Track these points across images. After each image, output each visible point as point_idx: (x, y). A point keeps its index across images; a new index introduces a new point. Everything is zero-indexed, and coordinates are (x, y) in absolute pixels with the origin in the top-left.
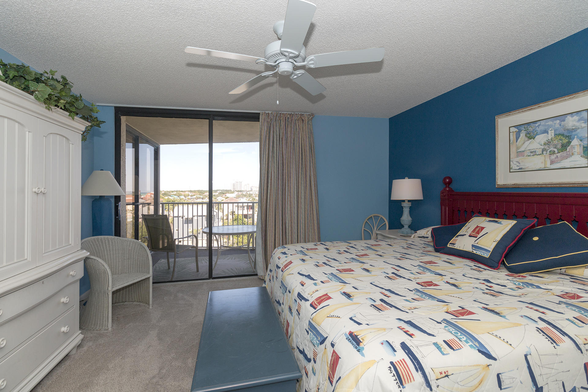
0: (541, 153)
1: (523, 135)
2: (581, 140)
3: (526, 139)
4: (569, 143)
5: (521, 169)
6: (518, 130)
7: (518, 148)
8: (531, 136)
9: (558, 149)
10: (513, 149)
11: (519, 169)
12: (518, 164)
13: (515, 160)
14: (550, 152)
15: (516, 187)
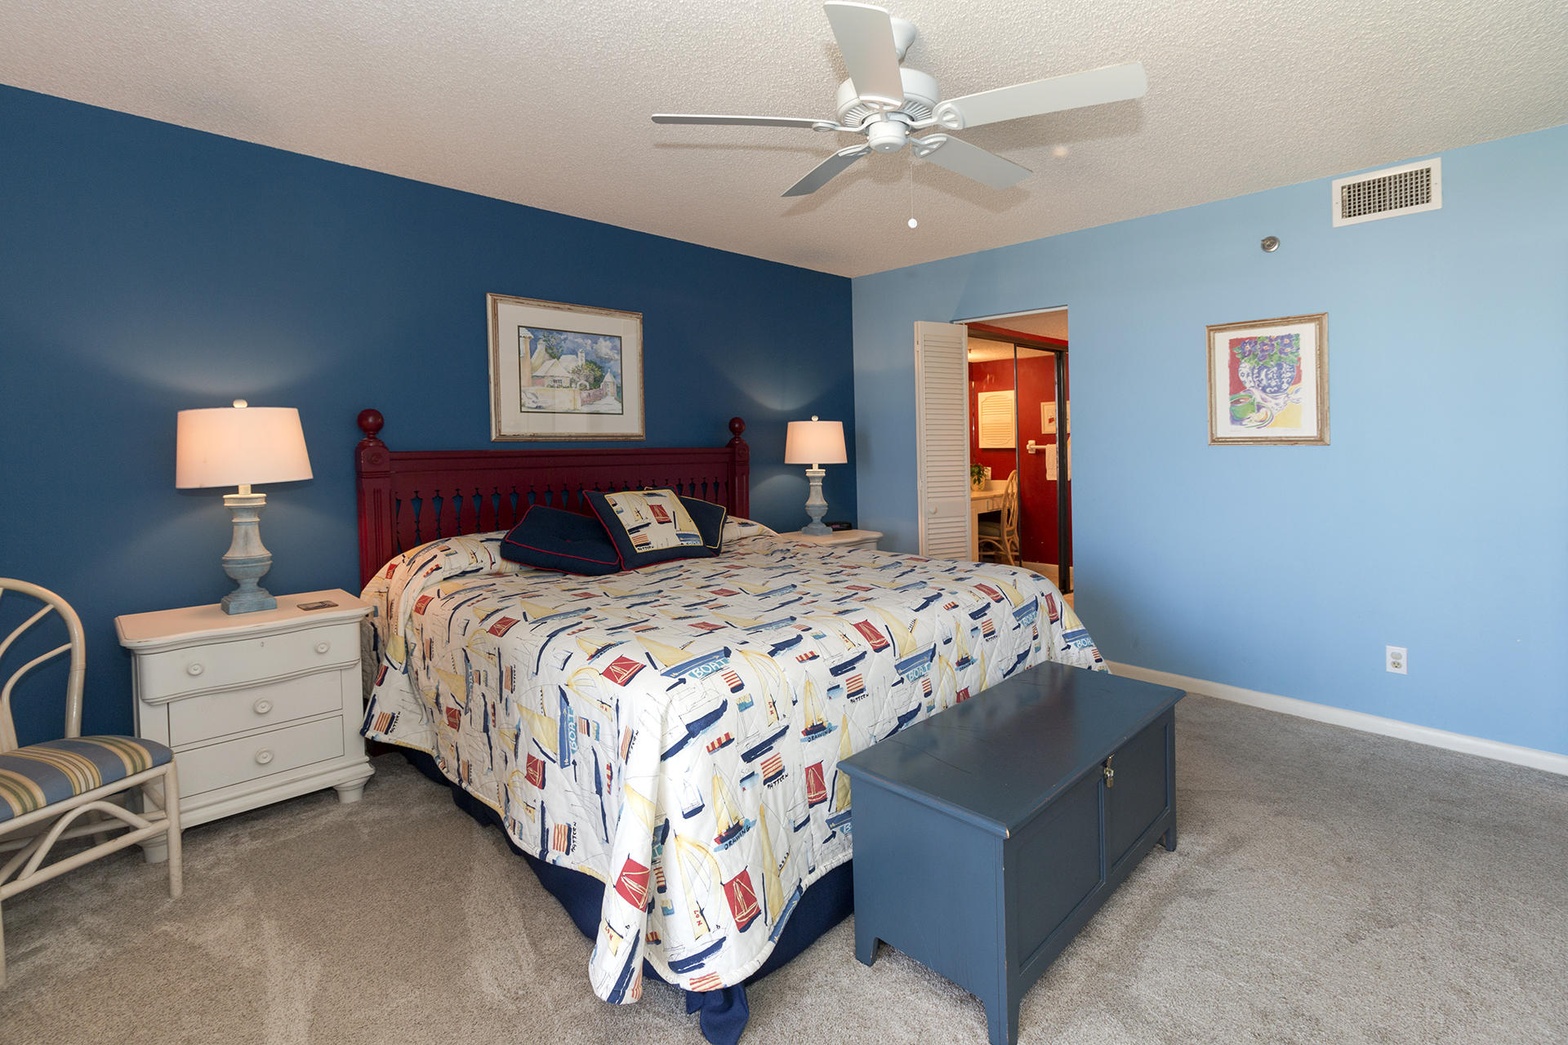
0: (569, 385)
1: (541, 347)
2: (615, 377)
3: (547, 356)
4: (602, 377)
5: (540, 407)
6: (533, 337)
7: (533, 369)
8: (554, 354)
9: (590, 384)
10: (526, 371)
11: (536, 408)
12: (534, 399)
13: (529, 390)
14: (580, 385)
15: (534, 440)
